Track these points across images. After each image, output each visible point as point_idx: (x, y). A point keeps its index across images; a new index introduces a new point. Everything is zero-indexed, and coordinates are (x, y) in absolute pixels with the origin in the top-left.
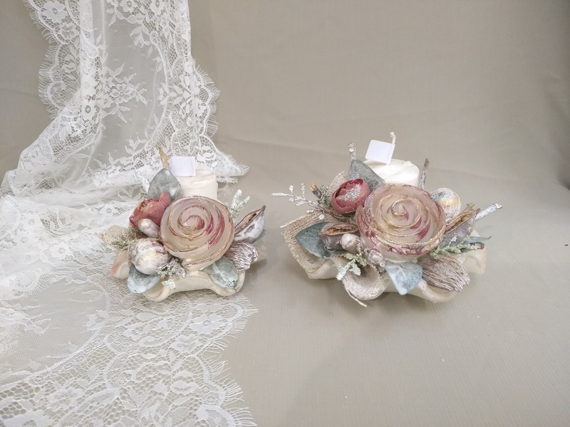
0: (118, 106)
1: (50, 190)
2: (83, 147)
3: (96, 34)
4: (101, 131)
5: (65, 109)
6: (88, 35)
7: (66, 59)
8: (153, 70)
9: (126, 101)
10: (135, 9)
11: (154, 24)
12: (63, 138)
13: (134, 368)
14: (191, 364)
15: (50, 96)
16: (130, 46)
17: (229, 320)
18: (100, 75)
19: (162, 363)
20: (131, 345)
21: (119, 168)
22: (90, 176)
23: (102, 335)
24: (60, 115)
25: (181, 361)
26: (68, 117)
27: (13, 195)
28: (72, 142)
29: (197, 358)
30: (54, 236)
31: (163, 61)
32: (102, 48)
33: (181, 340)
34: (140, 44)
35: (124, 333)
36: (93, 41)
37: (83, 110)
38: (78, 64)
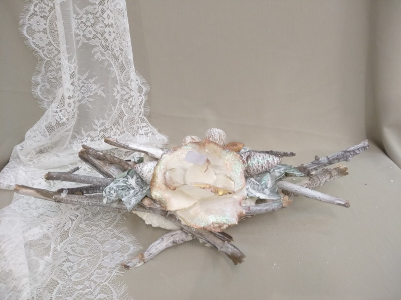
0: (86, 98)
4: (77, 115)
7: (49, 69)
8: (108, 75)
9: (91, 94)
10: (94, 35)
11: (108, 47)
14: (105, 289)
15: (39, 93)
21: (90, 139)
22: (70, 143)
25: (99, 288)
29: (109, 285)
37: (67, 105)
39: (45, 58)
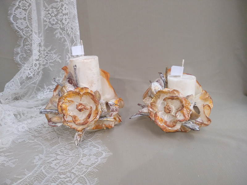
0: (49, 64)
1: (18, 101)
2: (34, 82)
3: (39, 33)
4: (41, 74)
5: (26, 65)
6: (36, 33)
7: (26, 44)
8: (64, 48)
9: (52, 61)
10: (56, 22)
11: (64, 28)
12: (24, 78)
13: (55, 182)
14: (82, 180)
15: (19, 60)
16: (54, 38)
17: (99, 158)
18: (41, 50)
19: (68, 179)
20: (54, 171)
21: (49, 90)
22: (36, 94)
23: (41, 166)
24: (23, 68)
25: (77, 179)
26: (26, 68)
27: (2, 103)
28: (28, 79)
29: (84, 177)
30: (20, 121)
31: (68, 44)
32: (42, 39)
33: (77, 168)
34: (58, 37)
35: (51, 165)
36: (38, 36)
37: (34, 65)
38: (31, 46)
39: (24, 36)
